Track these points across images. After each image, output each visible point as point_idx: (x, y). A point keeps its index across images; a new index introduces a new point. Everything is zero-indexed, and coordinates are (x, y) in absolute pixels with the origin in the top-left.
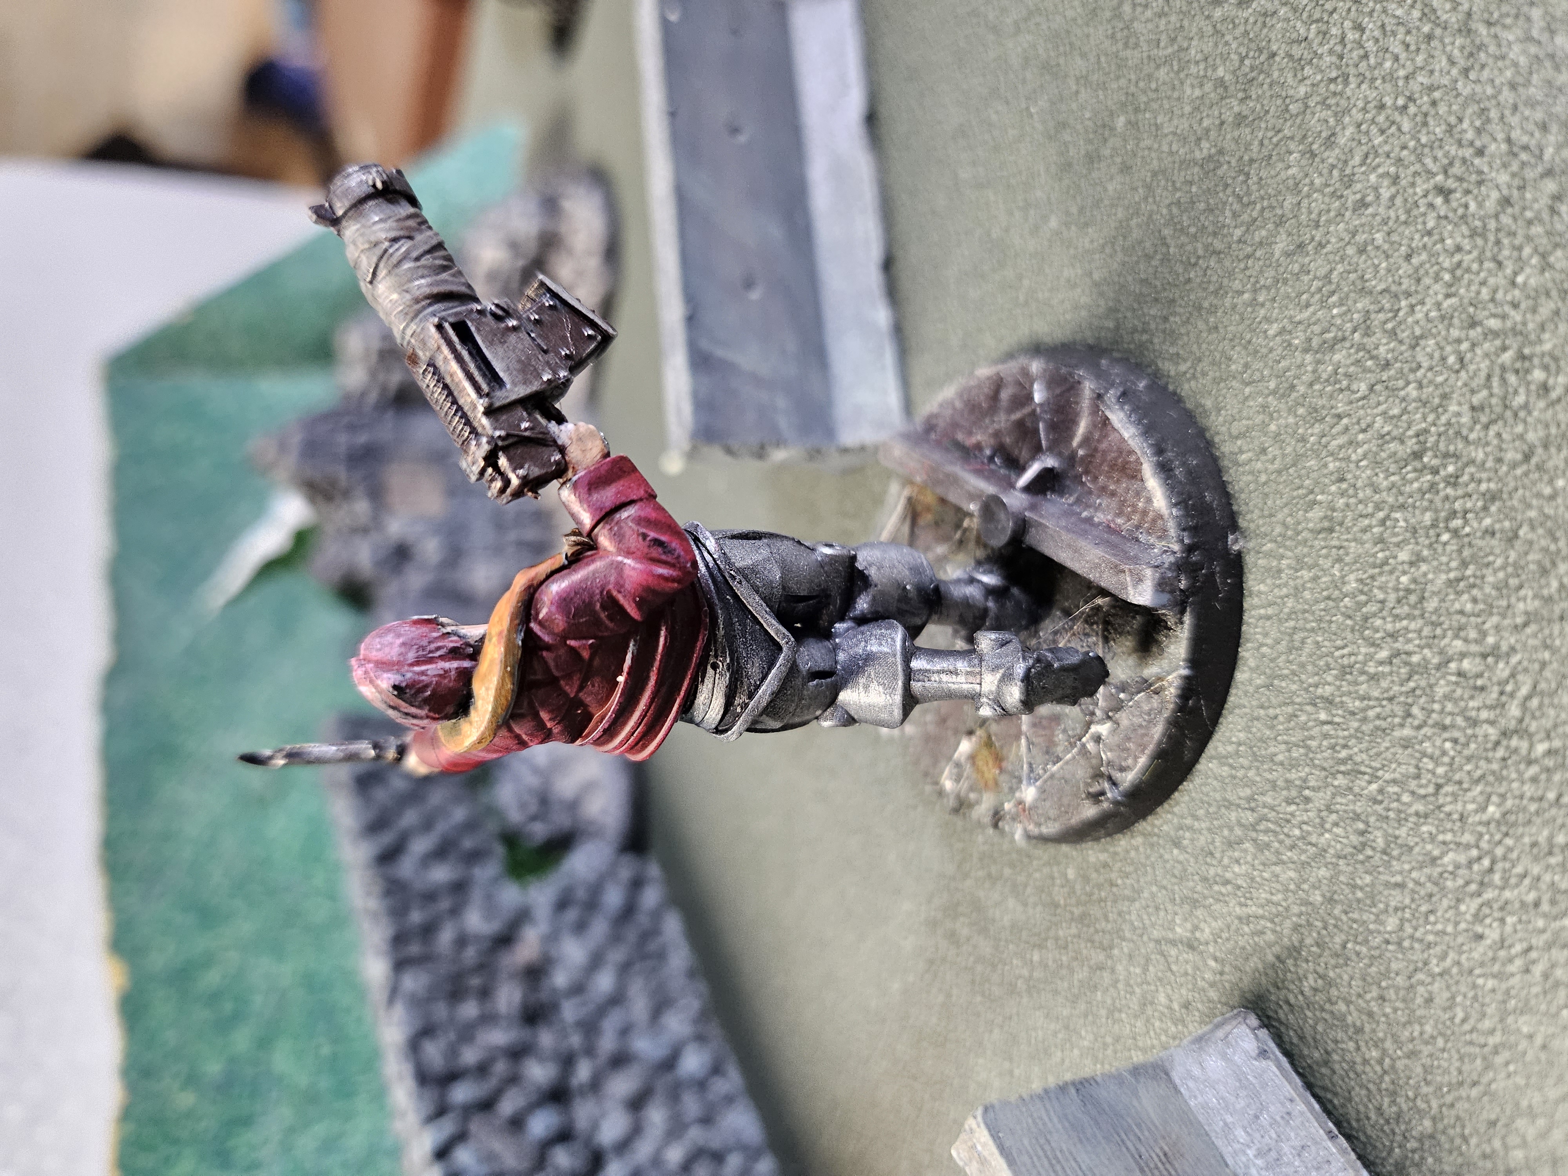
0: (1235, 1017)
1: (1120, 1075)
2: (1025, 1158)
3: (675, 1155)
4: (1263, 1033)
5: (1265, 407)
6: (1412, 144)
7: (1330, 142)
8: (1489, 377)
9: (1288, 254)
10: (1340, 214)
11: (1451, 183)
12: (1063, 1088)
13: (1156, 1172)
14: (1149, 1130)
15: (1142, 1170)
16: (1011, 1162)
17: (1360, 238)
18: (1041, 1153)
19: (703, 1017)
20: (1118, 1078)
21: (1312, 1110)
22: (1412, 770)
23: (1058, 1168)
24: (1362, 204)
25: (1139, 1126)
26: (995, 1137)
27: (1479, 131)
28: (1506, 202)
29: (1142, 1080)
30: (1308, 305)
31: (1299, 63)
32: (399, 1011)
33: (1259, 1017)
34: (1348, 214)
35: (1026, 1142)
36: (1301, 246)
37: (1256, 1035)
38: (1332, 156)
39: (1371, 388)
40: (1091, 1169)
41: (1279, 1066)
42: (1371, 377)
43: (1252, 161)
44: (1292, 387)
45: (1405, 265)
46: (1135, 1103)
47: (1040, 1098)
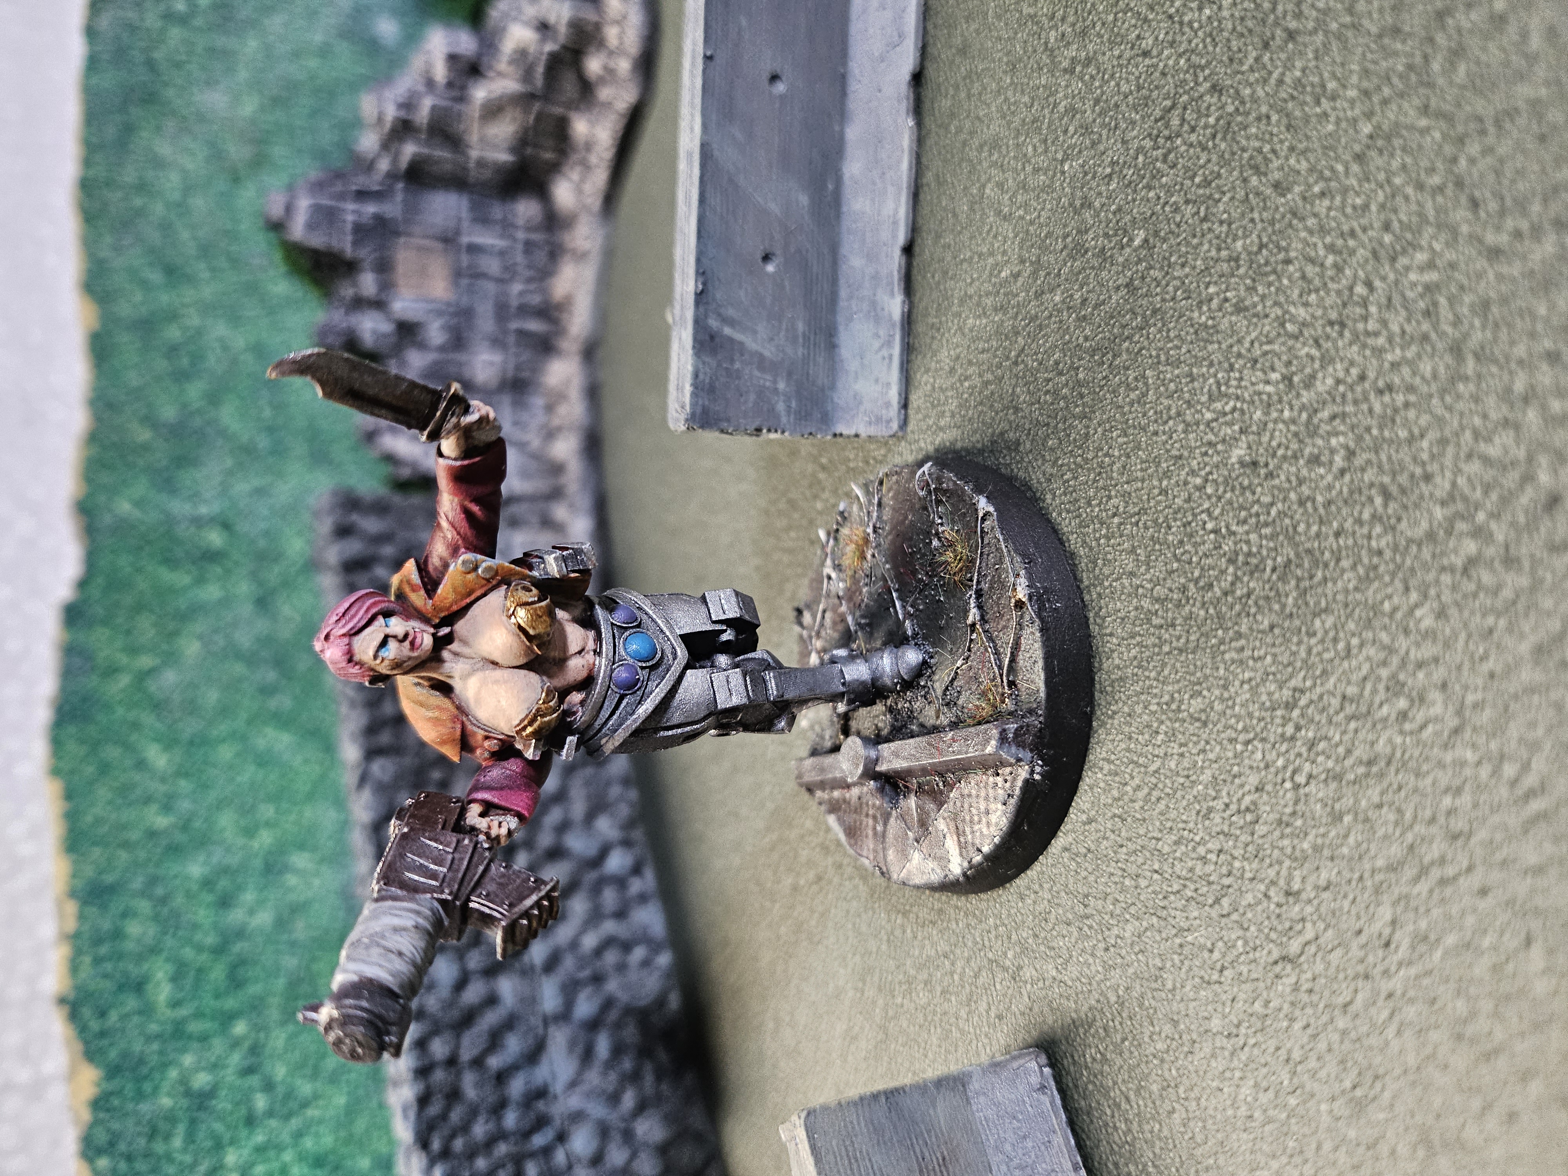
0: (1029, 1054)
1: (925, 1085)
2: (831, 1157)
3: (590, 941)
4: (1047, 1070)
5: (1184, 589)
6: (1375, 432)
7: (1309, 382)
8: (1365, 679)
9: (1242, 464)
10: (1295, 457)
11: (1394, 490)
12: (875, 1096)
13: (932, 1174)
14: (937, 1137)
15: (921, 1171)
16: (818, 1161)
17: (1305, 490)
18: (844, 1153)
19: (629, 825)
20: (922, 1088)
21: (1067, 1143)
22: (1209, 945)
23: (855, 1166)
24: (1314, 460)
25: (929, 1132)
26: (811, 1138)
27: (1433, 457)
28: (1431, 536)
29: (943, 1090)
30: (1245, 522)
31: (1307, 285)
32: (367, 795)
33: (1049, 1058)
34: (1301, 462)
35: (834, 1143)
36: (1255, 464)
37: (1042, 1072)
38: (1306, 396)
39: (1272, 627)
40: (880, 1170)
41: (1052, 1103)
42: (1274, 618)
43: (1239, 355)
44: (1211, 586)
45: (1331, 539)
46: (931, 1112)
47: (855, 1104)
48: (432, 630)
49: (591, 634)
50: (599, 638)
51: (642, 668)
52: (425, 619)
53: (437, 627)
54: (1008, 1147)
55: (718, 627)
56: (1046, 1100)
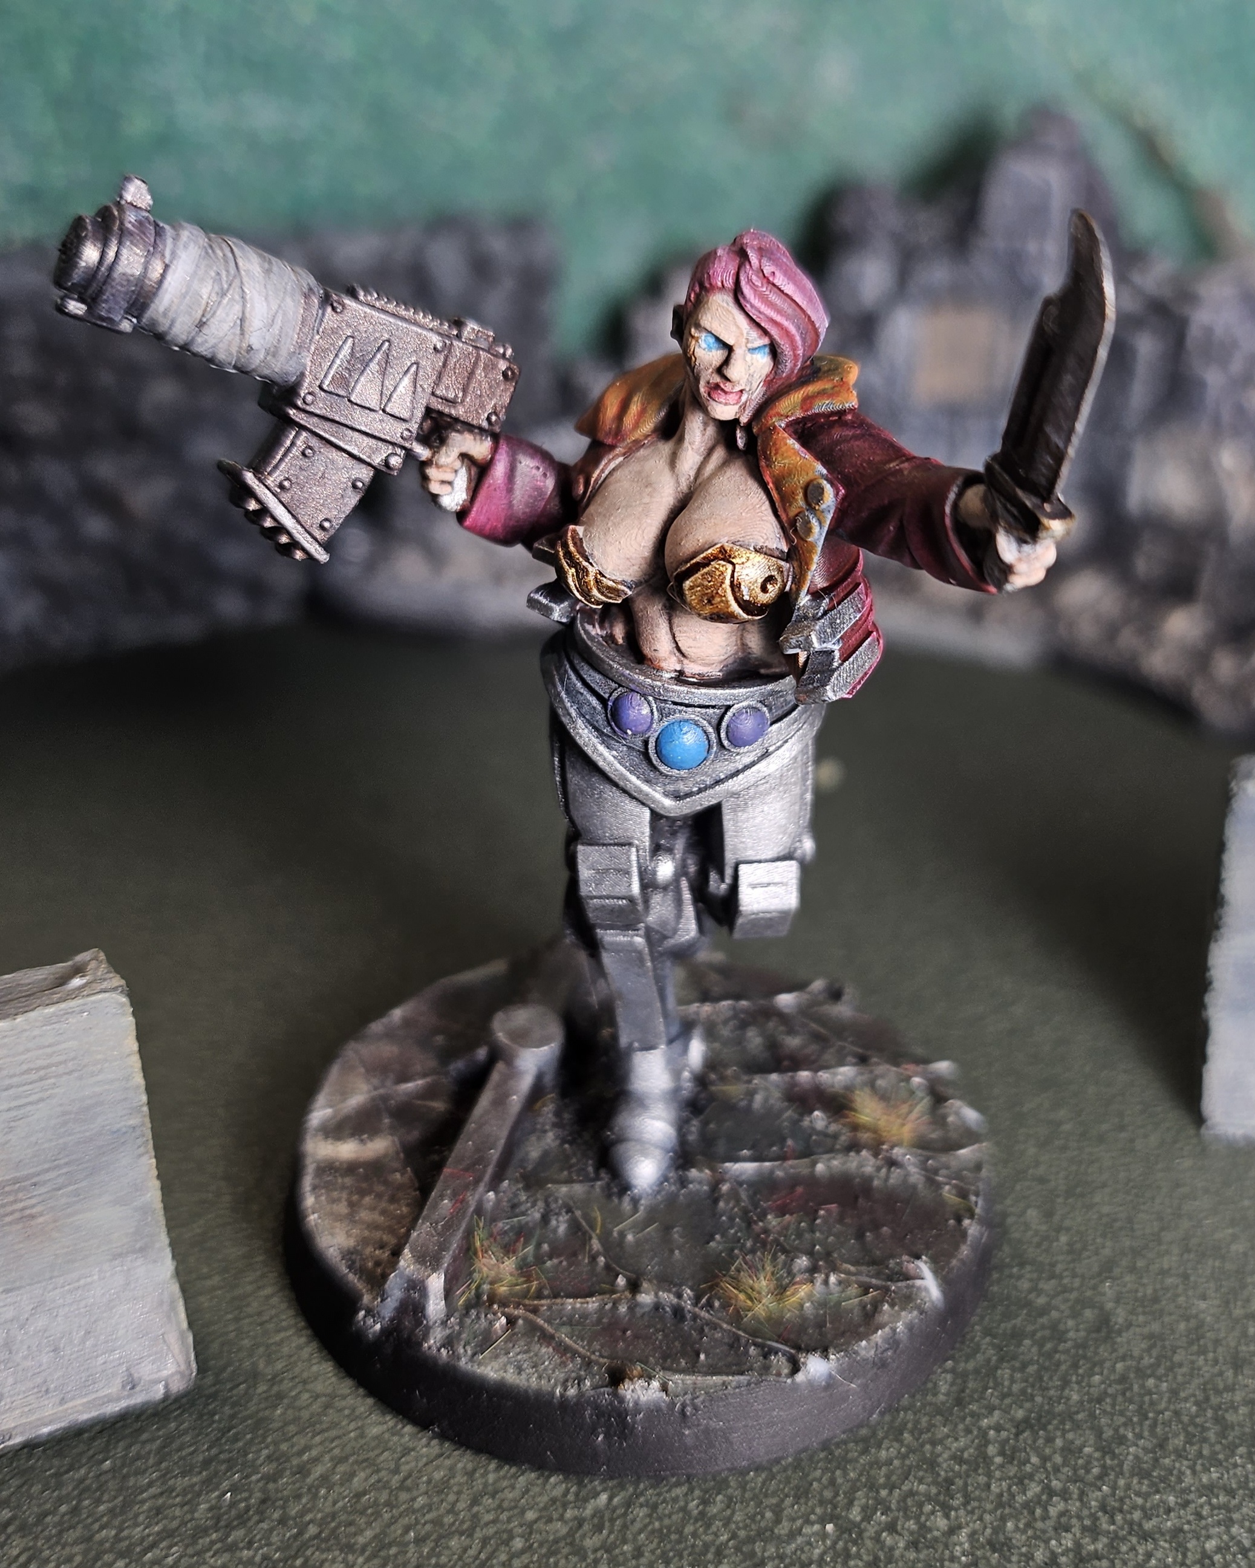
14: (68, 1205)
25: (76, 1193)
33: (180, 1395)
37: (158, 1382)
46: (108, 1198)
48: (744, 420)
49: (715, 672)
50: (706, 683)
51: (646, 743)
52: (761, 411)
53: (748, 428)
54: (41, 1322)
55: (729, 872)
56: (114, 1388)
